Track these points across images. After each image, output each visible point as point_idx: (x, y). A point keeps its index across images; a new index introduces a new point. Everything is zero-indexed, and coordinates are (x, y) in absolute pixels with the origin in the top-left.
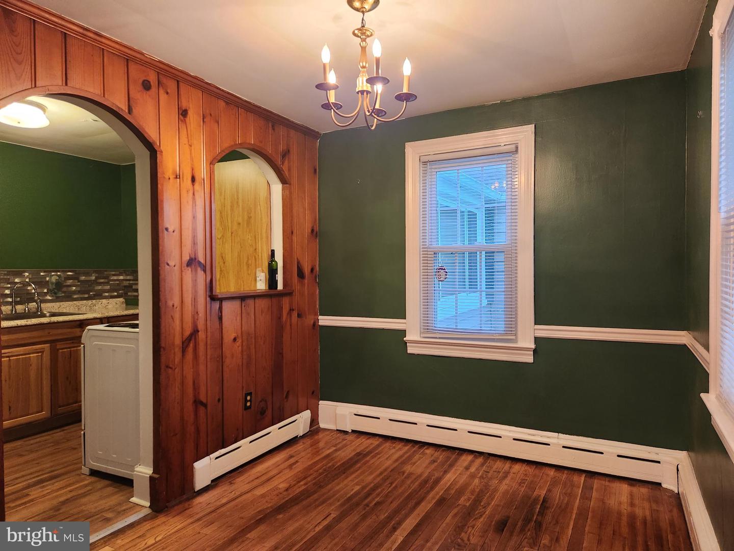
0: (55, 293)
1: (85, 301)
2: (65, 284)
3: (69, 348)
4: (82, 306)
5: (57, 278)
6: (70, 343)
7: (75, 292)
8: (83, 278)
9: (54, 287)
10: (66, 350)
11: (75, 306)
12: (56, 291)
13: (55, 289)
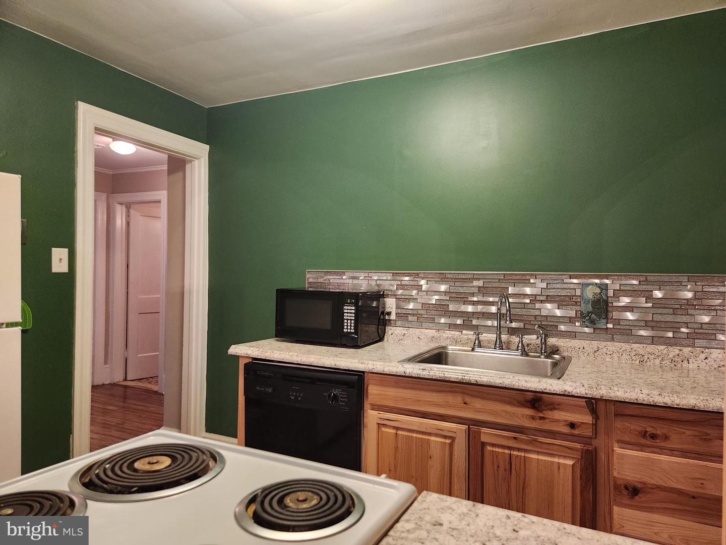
0: (593, 322)
1: (662, 347)
2: (615, 304)
3: (509, 448)
4: (652, 357)
5: (598, 291)
6: (508, 438)
7: (635, 324)
8: (658, 294)
9: (591, 309)
10: (500, 450)
11: (633, 354)
12: (593, 316)
13: (592, 313)
